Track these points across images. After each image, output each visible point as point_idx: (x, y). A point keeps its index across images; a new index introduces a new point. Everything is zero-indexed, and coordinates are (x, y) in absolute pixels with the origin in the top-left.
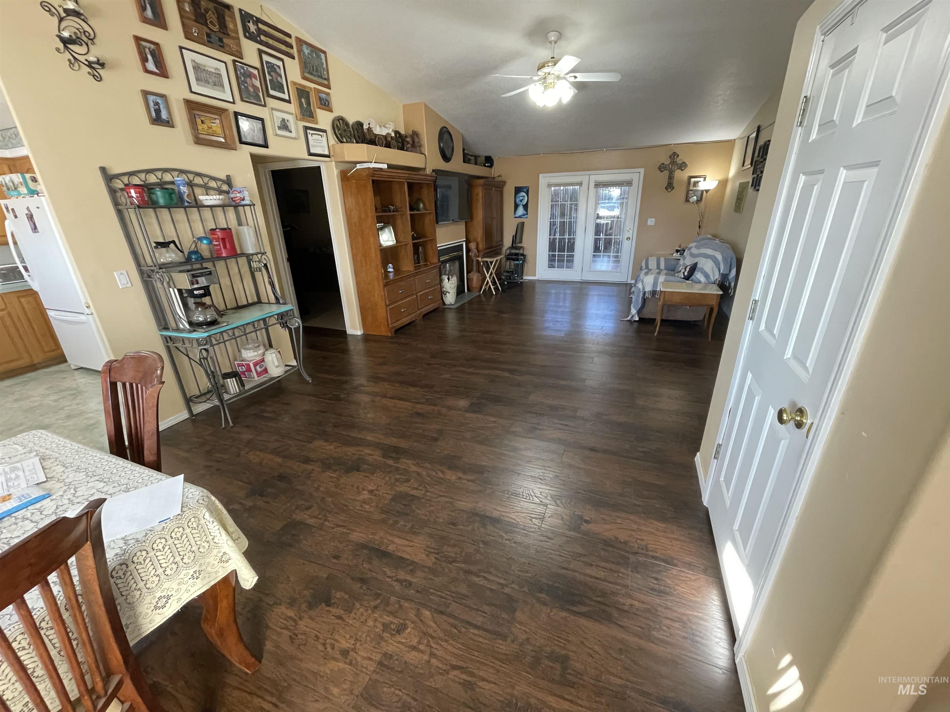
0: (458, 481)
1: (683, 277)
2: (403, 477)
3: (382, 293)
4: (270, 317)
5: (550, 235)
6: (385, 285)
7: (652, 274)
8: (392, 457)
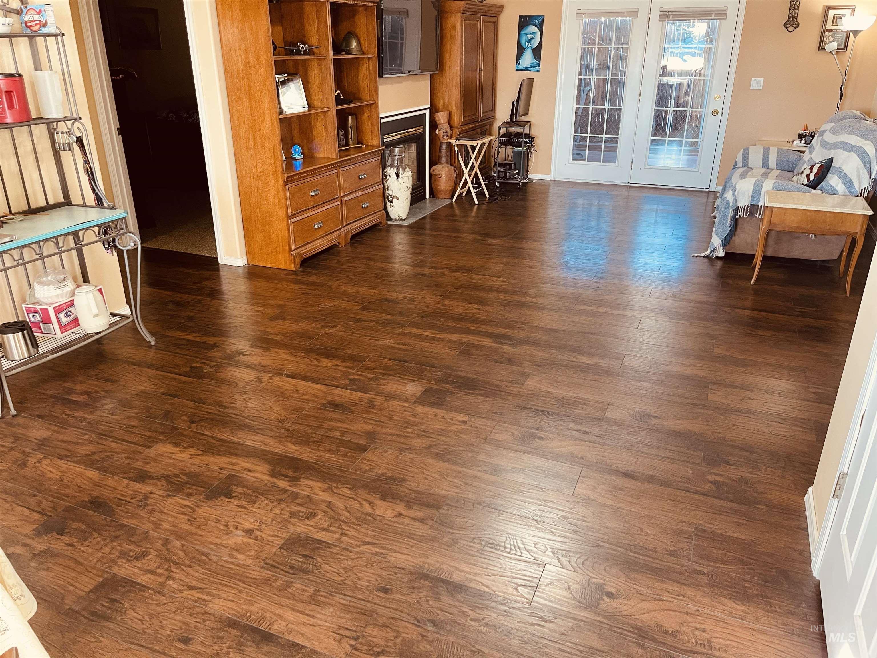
0: (396, 519)
1: (806, 182)
2: (304, 510)
3: (282, 195)
4: (86, 229)
5: (578, 102)
6: (288, 181)
7: (753, 176)
8: (286, 476)
